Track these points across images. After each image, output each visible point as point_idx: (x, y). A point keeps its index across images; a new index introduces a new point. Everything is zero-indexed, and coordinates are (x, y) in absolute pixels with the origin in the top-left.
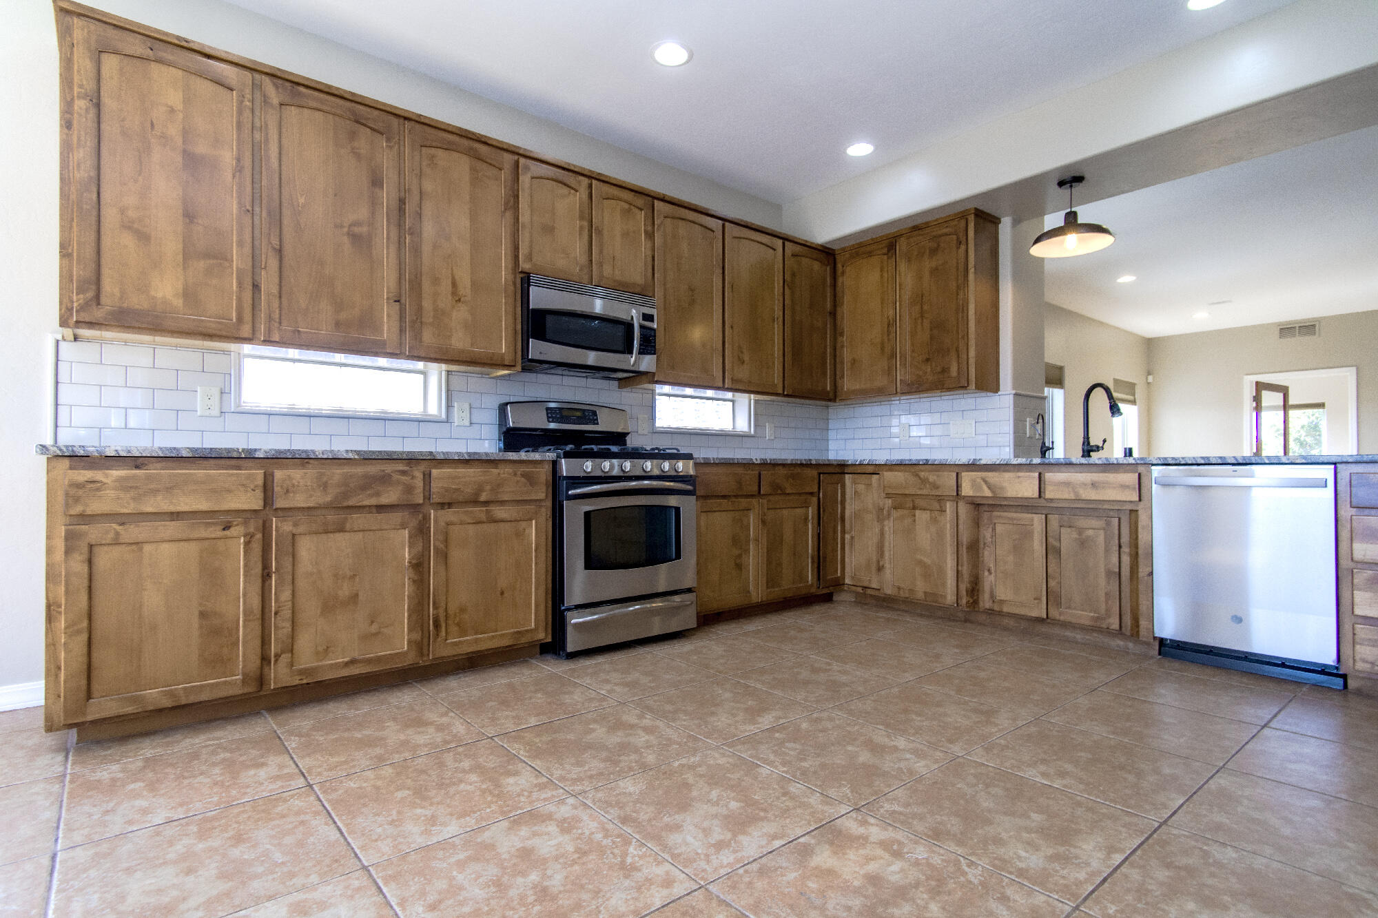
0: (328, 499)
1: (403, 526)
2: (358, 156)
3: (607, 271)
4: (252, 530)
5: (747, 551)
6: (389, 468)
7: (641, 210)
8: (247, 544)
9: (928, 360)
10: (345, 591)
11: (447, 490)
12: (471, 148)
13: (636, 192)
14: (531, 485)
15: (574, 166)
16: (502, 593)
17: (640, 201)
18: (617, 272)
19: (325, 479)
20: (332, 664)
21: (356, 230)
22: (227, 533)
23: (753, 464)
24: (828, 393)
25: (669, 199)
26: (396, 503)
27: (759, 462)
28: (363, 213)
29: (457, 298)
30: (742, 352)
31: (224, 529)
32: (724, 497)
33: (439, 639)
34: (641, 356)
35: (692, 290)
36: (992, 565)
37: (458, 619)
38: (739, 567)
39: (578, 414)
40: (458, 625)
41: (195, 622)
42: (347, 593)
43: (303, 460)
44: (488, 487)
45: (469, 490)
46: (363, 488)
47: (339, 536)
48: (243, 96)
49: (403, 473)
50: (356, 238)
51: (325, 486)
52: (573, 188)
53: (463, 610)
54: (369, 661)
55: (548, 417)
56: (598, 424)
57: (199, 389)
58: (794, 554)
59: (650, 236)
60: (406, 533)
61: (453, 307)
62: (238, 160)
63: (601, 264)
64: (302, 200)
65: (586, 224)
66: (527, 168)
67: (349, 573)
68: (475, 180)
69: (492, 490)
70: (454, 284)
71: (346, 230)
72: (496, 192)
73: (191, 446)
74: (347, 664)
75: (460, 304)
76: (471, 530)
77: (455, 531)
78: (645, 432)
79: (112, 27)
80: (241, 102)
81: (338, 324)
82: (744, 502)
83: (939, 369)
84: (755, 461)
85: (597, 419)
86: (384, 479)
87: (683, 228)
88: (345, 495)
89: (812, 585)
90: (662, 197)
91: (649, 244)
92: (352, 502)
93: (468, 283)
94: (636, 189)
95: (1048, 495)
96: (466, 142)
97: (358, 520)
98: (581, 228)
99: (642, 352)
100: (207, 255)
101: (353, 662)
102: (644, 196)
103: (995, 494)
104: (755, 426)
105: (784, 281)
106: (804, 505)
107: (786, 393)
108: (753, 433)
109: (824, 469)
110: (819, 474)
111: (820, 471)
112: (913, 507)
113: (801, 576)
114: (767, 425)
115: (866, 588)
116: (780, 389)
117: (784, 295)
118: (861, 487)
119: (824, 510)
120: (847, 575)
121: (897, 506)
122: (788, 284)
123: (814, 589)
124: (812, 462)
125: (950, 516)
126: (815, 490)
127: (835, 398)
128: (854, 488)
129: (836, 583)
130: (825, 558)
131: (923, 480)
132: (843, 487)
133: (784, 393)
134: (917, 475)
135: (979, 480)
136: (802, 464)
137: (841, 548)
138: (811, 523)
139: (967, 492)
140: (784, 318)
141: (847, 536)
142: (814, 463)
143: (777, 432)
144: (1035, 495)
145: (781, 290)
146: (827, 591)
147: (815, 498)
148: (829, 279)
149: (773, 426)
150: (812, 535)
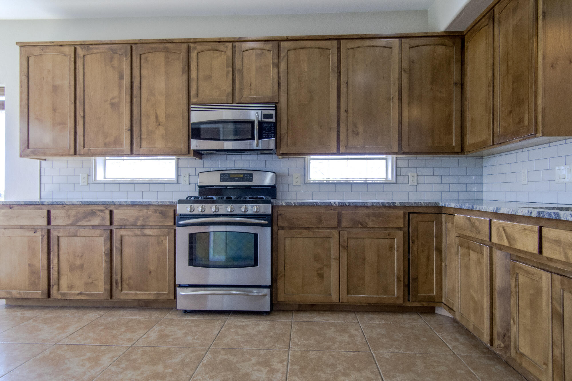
0: (70, 222)
1: (101, 236)
2: (113, 68)
3: (246, 93)
4: (43, 234)
5: (329, 266)
6: (94, 208)
7: (270, 51)
8: (42, 239)
9: (511, 112)
10: (78, 263)
11: (121, 219)
12: (165, 48)
13: (265, 41)
14: (165, 218)
16: (150, 273)
17: (269, 46)
18: (253, 92)
19: (69, 214)
20: (73, 293)
21: (113, 101)
22: (35, 234)
23: (332, 206)
24: (454, 147)
25: (291, 39)
26: (98, 225)
27: (337, 205)
28: (116, 93)
29: (158, 124)
30: (356, 127)
31: (34, 233)
32: (307, 228)
33: (118, 290)
34: (262, 141)
35: (310, 92)
36: (515, 316)
37: (127, 282)
38: (321, 276)
39: (242, 176)
40: (128, 285)
41: (27, 267)
42: (79, 264)
43: (63, 205)
44: (141, 219)
45: (132, 220)
46: (84, 218)
47: (75, 238)
48: (71, 57)
49: (101, 211)
50: (112, 105)
51: (69, 217)
52: (222, 51)
53: (130, 278)
54: (87, 295)
55: (220, 179)
56: (252, 181)
57: (81, 175)
58: (378, 272)
59: (277, 65)
60: (103, 238)
61: (156, 129)
62: (69, 83)
63: (242, 90)
64: (92, 94)
65: (231, 69)
66: (195, 48)
67: (80, 255)
68: (167, 63)
69: (144, 220)
70: (157, 117)
71: (109, 102)
72: (179, 65)
73: (24, 200)
74: (79, 294)
75: (160, 127)
76: (134, 239)
77: (126, 240)
78: (299, 184)
79: (33, 47)
80: (70, 60)
81: (105, 144)
82: (325, 232)
83: (517, 120)
85: (252, 179)
86: (93, 213)
87: (302, 54)
88: (77, 221)
89: (398, 298)
90: (286, 38)
91: (276, 70)
92: (80, 224)
93: (164, 115)
94: (266, 39)
95: (546, 253)
96: (162, 46)
97: (82, 232)
98: (228, 72)
99: (261, 137)
100: (60, 124)
101: (81, 294)
102: (270, 42)
103: (510, 245)
104: (396, 176)
105: (401, 69)
106: (388, 237)
107: (402, 152)
108: (394, 181)
109: (412, 210)
110: (409, 213)
111: (409, 212)
112: (469, 248)
113: (385, 290)
114: (409, 174)
115: (451, 309)
116: (396, 149)
117: (400, 80)
118: (450, 225)
119: (413, 242)
120: (443, 296)
121: (461, 245)
122: (404, 71)
123: (400, 301)
124: (396, 205)
125: (486, 260)
126: (402, 226)
127: (462, 151)
128: (446, 225)
129: (431, 300)
130: (416, 279)
131: (473, 224)
132: (439, 224)
133: (400, 152)
134: (469, 219)
135: (501, 229)
136: (386, 206)
137: (436, 273)
138: (397, 251)
139: (495, 239)
140: (400, 97)
141: (443, 264)
142: (399, 205)
143: (421, 180)
144: (536, 251)
145: (397, 76)
146: (418, 305)
147: (401, 233)
148: (455, 57)
149: (415, 175)
150: (397, 260)
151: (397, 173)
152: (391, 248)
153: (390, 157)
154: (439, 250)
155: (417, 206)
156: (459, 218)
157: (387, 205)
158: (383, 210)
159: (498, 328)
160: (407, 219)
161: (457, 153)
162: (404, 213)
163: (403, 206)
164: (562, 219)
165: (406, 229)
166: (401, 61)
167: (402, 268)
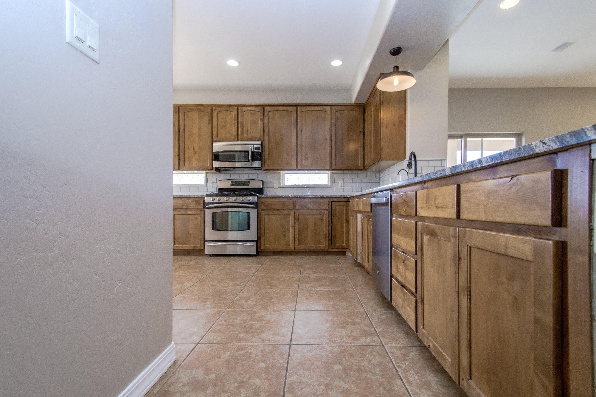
3: (245, 135)
5: (289, 230)
7: (259, 111)
9: (375, 148)
12: (198, 109)
13: (256, 106)
14: (198, 204)
15: (232, 104)
16: (190, 235)
17: (258, 109)
18: (249, 135)
23: (290, 198)
24: (360, 167)
25: (271, 105)
27: (293, 197)
29: (195, 152)
30: (307, 155)
32: (277, 210)
34: (253, 162)
35: (281, 135)
37: (178, 240)
38: (284, 235)
39: (243, 182)
40: (178, 242)
44: (185, 205)
52: (231, 111)
53: (179, 238)
55: (231, 184)
56: (249, 185)
58: (315, 233)
59: (263, 120)
61: (193, 155)
63: (242, 133)
65: (236, 122)
66: (216, 109)
68: (200, 117)
69: (187, 205)
70: (194, 148)
72: (206, 119)
75: (195, 154)
76: (181, 216)
77: (176, 217)
78: (276, 187)
82: (287, 212)
84: (291, 197)
87: (277, 114)
89: (326, 246)
90: (267, 105)
91: (262, 122)
93: (198, 147)
96: (196, 108)
98: (235, 123)
99: (253, 160)
102: (260, 107)
103: (358, 209)
104: (332, 183)
105: (331, 123)
106: (320, 214)
107: (332, 169)
108: (331, 186)
109: (333, 200)
110: (331, 202)
111: (331, 200)
112: (352, 215)
113: (319, 243)
114: (340, 182)
116: (328, 168)
117: (330, 129)
119: (334, 217)
120: (349, 245)
122: (333, 124)
123: (326, 248)
124: (324, 197)
125: (355, 219)
126: (327, 208)
127: (364, 168)
128: (350, 207)
129: (343, 248)
130: (335, 236)
132: (347, 207)
136: (319, 197)
137: (346, 234)
138: (325, 221)
140: (331, 138)
142: (326, 197)
143: (346, 185)
144: (362, 210)
145: (329, 127)
146: (336, 250)
147: (327, 212)
148: (360, 117)
149: (343, 182)
150: (325, 226)
151: (333, 180)
152: (322, 220)
154: (347, 221)
155: (335, 197)
158: (318, 200)
159: (358, 251)
160: (330, 204)
161: (361, 170)
162: (329, 202)
163: (328, 198)
165: (330, 210)
166: (331, 119)
167: (328, 231)
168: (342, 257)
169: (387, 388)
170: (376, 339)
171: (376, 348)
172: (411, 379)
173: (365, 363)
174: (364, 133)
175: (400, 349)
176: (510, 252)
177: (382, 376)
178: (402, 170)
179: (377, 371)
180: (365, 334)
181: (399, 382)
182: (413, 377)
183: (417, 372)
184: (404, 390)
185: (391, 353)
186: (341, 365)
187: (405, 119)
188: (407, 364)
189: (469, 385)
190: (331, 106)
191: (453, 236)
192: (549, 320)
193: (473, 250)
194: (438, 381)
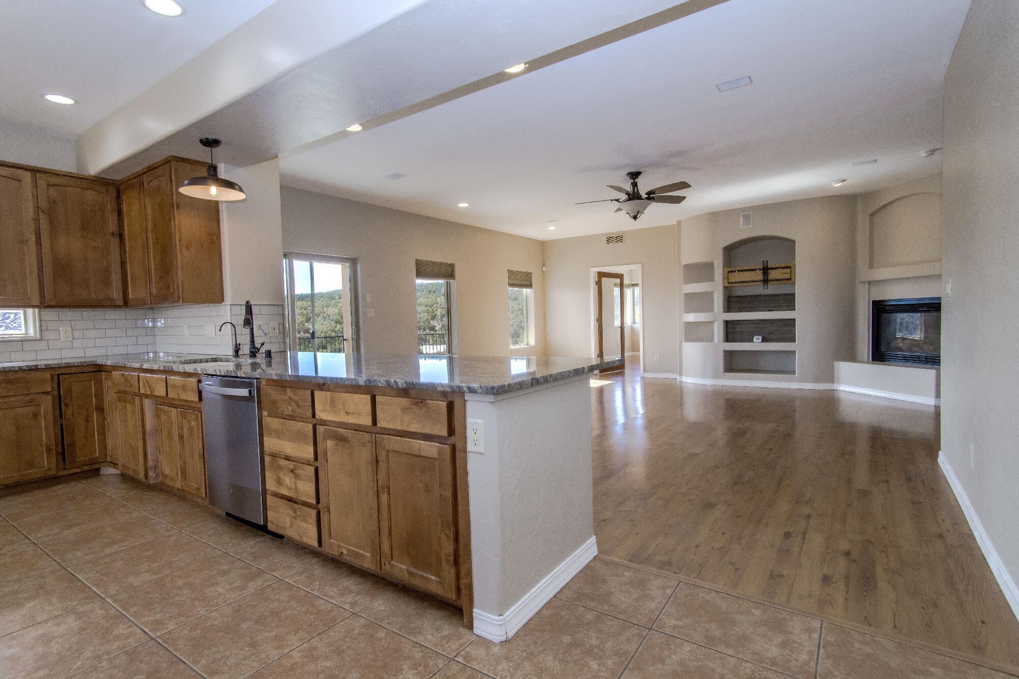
9: (161, 278)
24: (115, 301)
58: (18, 447)
83: (166, 286)
89: (49, 469)
95: (170, 394)
103: (152, 392)
104: (41, 331)
105: (37, 208)
106: (29, 404)
107: (46, 305)
108: (38, 336)
109: (64, 371)
110: (58, 375)
111: (58, 373)
112: (125, 401)
113: (30, 464)
114: (61, 328)
115: (115, 465)
116: (36, 300)
117: (36, 220)
118: (110, 383)
119: (66, 405)
120: (108, 454)
121: (119, 400)
122: (42, 211)
123: (53, 472)
124: (39, 367)
125: (138, 409)
126: (50, 390)
127: (126, 304)
128: (106, 384)
129: (93, 462)
130: (72, 444)
131: (126, 380)
132: (99, 382)
133: (43, 305)
134: (123, 375)
135: (145, 381)
136: (25, 370)
137: (99, 433)
138: (45, 418)
139: (142, 391)
140: (38, 240)
141: (106, 423)
142: (43, 367)
143: (77, 334)
144: (165, 395)
145: (31, 215)
146: (79, 470)
147: (49, 398)
148: (110, 205)
149: (69, 329)
150: (46, 428)
151: (42, 327)
152: (36, 416)
153: (30, 311)
154: (100, 409)
155: (69, 366)
156: (116, 374)
157: (26, 368)
158: (21, 375)
159: (150, 463)
160: (56, 381)
161: (119, 307)
162: (52, 376)
163: (48, 368)
164: (174, 370)
165: (56, 392)
166: (36, 197)
167: (53, 437)
168: (94, 482)
169: (314, 612)
170: (268, 576)
171: (275, 586)
172: (331, 593)
173: (275, 605)
174: (121, 236)
175: (302, 574)
176: (422, 453)
177: (302, 606)
178: (225, 323)
179: (293, 604)
180: (251, 577)
181: (322, 602)
182: (332, 591)
183: (332, 586)
184: (330, 605)
185: (295, 582)
186: (249, 621)
187: (219, 237)
188: (318, 583)
189: (392, 566)
190: (34, 171)
191: (369, 442)
192: (449, 494)
193: (391, 455)
194: (353, 583)
